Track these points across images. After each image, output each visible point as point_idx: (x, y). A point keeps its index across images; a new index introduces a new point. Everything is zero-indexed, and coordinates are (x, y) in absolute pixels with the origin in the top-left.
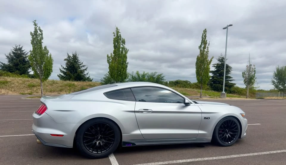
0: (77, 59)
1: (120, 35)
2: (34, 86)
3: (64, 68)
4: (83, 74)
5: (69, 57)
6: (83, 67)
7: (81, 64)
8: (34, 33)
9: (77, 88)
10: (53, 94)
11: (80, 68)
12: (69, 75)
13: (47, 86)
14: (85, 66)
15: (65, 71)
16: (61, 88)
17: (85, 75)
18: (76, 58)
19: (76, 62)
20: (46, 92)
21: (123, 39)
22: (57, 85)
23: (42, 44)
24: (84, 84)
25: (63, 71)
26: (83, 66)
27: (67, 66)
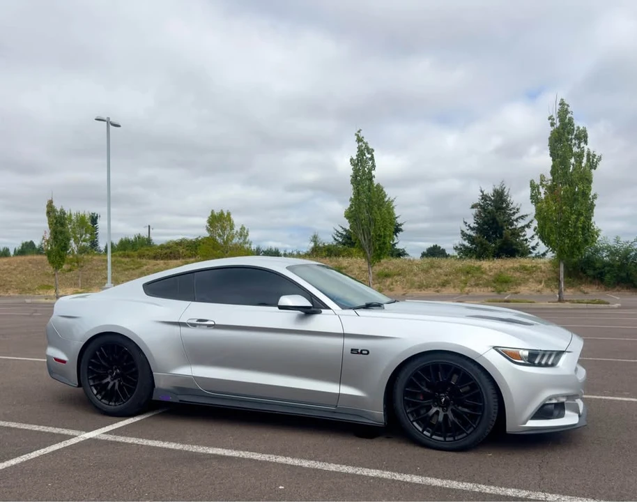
0: (505, 201)
1: (570, 119)
2: (387, 276)
3: (471, 228)
4: (522, 238)
5: (484, 197)
6: (520, 220)
7: (514, 213)
8: (357, 159)
9: (486, 277)
10: (424, 292)
11: (512, 224)
12: (482, 245)
13: (415, 275)
14: (527, 215)
15: (474, 235)
16: (445, 278)
17: (526, 240)
18: (502, 197)
19: (503, 208)
20: (410, 288)
21: (578, 128)
22: (439, 270)
23: (373, 179)
24: (507, 266)
25: (470, 236)
26: (522, 217)
27: (477, 223)
